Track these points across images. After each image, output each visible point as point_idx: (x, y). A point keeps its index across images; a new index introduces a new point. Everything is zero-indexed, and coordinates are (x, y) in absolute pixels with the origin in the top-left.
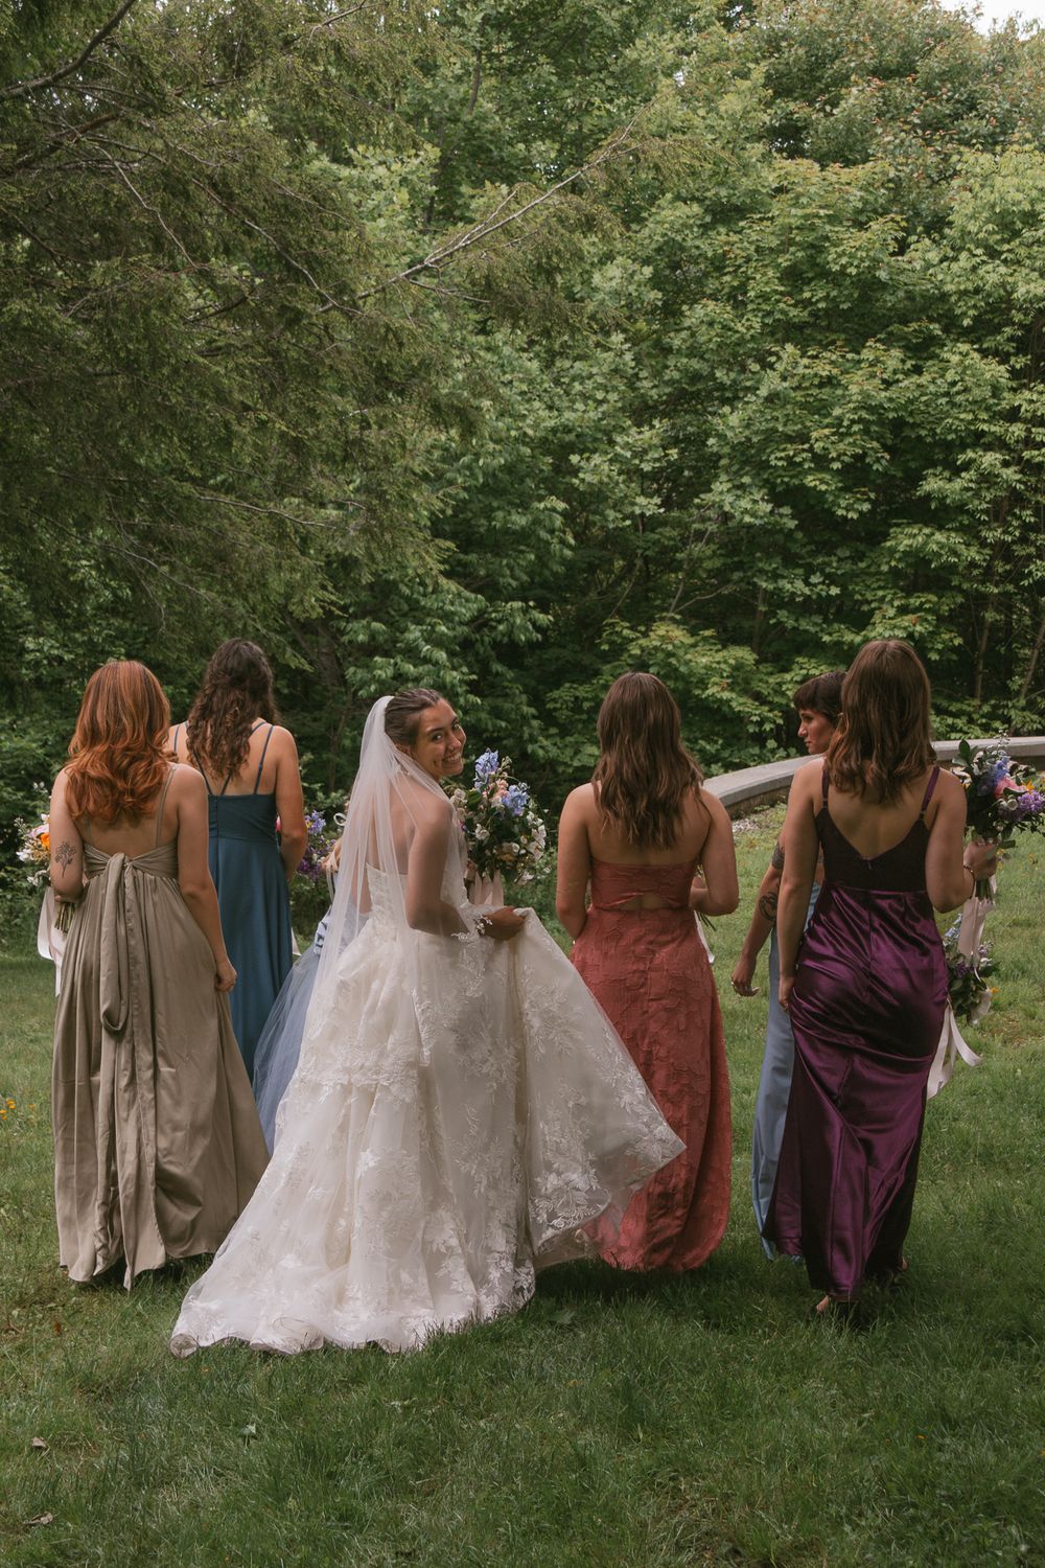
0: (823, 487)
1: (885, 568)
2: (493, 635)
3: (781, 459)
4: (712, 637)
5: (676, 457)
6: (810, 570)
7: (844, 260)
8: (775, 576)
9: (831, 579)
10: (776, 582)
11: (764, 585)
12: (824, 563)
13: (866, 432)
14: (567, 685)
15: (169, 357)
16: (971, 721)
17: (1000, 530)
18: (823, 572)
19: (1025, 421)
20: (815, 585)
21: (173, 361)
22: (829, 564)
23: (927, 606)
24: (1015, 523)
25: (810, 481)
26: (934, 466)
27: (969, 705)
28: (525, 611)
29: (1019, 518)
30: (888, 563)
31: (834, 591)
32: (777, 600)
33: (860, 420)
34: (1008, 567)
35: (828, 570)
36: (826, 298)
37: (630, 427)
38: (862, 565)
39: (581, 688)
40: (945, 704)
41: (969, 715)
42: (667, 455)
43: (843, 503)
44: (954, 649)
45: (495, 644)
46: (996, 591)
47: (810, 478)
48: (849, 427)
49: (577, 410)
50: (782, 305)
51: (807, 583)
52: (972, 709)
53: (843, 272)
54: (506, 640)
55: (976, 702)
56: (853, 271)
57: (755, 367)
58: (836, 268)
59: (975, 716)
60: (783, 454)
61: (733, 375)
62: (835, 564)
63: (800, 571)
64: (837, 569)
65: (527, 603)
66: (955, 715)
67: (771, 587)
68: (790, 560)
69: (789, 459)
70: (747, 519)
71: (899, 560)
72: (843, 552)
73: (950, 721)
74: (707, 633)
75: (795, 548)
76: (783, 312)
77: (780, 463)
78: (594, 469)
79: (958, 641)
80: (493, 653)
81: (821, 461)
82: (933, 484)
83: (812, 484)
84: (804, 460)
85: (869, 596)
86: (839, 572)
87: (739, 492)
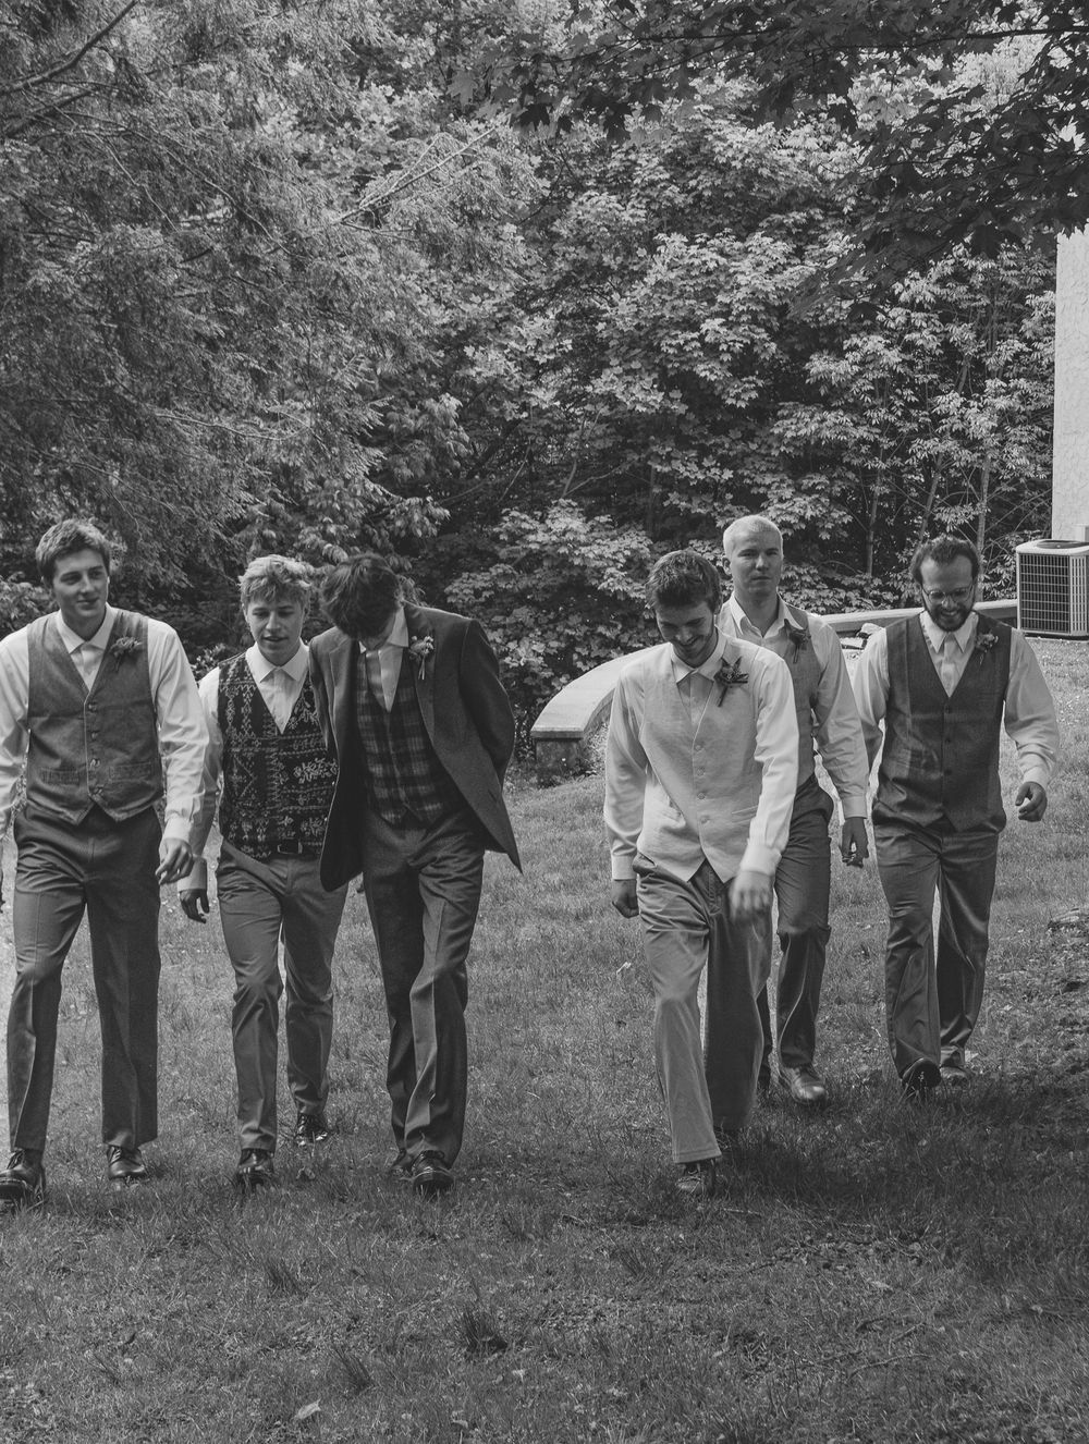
0: (713, 378)
1: (775, 453)
2: (391, 527)
3: (671, 346)
4: (607, 523)
5: (570, 348)
6: (704, 452)
7: (730, 153)
8: (669, 459)
9: (724, 462)
10: (670, 464)
11: (659, 468)
12: (715, 445)
13: (754, 321)
14: (465, 575)
15: (159, 309)
16: (863, 594)
17: (883, 411)
18: (715, 454)
19: (904, 305)
20: (709, 469)
21: (162, 313)
22: (722, 446)
23: (819, 487)
24: (898, 403)
25: (701, 370)
26: (821, 350)
27: (861, 579)
28: (424, 505)
29: (900, 397)
30: (778, 448)
31: (728, 474)
32: (670, 482)
33: (749, 311)
34: (892, 444)
35: (720, 452)
36: (713, 188)
37: (523, 317)
38: (754, 447)
39: (479, 577)
40: (838, 577)
41: (861, 588)
42: (561, 346)
43: (733, 392)
44: (844, 527)
45: (394, 537)
46: (884, 466)
47: (701, 367)
48: (738, 316)
49: (472, 303)
50: (667, 192)
51: (700, 466)
52: (863, 583)
53: (727, 165)
54: (403, 533)
55: (868, 576)
56: (737, 164)
57: (642, 252)
58: (722, 160)
59: (866, 590)
60: (674, 343)
61: (619, 259)
62: (727, 446)
63: (694, 454)
64: (730, 450)
65: (424, 499)
66: (848, 589)
67: (666, 469)
68: (683, 442)
69: (679, 347)
70: (639, 408)
71: (788, 445)
72: (735, 434)
73: (843, 595)
74: (603, 519)
75: (688, 431)
76: (669, 199)
77: (671, 351)
78: (488, 363)
79: (848, 519)
80: (391, 545)
81: (712, 350)
82: (818, 365)
83: (703, 375)
84: (695, 349)
85: (759, 480)
86: (731, 454)
87: (630, 378)
